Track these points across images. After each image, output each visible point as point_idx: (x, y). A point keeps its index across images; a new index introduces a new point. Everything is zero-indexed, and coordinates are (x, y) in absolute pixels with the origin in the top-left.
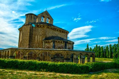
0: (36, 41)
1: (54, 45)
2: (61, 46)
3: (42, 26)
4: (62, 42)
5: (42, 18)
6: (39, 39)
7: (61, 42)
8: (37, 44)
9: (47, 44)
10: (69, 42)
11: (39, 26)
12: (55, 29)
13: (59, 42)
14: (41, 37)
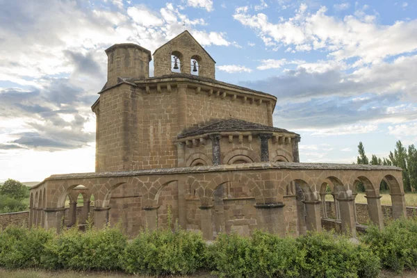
0: (152, 145)
1: (219, 150)
2: (245, 152)
3: (169, 87)
4: (250, 138)
5: (173, 60)
6: (163, 134)
7: (246, 137)
8: (154, 154)
9: (191, 151)
10: (277, 135)
11: (159, 88)
12: (221, 94)
13: (236, 137)
14: (168, 127)
